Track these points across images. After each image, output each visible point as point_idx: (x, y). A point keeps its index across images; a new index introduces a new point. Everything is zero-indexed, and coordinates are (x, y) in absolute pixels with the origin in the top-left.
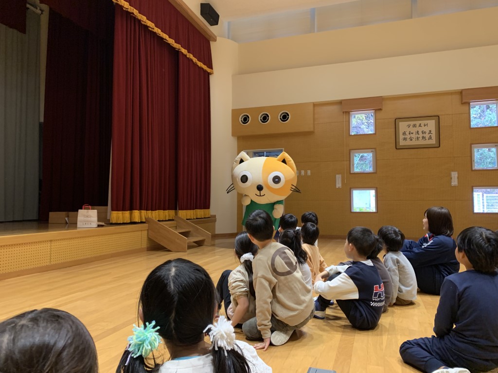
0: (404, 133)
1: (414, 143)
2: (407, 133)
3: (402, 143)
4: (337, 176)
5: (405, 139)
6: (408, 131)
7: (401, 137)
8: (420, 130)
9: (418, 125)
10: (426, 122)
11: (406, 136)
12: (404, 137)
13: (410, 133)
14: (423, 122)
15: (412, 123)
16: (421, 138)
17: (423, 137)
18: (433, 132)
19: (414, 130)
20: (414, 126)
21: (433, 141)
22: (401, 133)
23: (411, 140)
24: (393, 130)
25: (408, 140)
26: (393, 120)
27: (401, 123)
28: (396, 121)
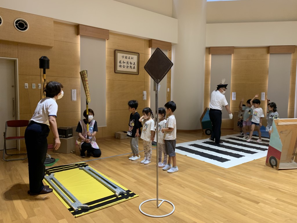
0: (120, 62)
1: (125, 69)
2: (122, 62)
3: (119, 69)
5: (120, 66)
6: (123, 60)
7: (118, 64)
8: (130, 61)
9: (128, 58)
10: (133, 56)
11: (121, 64)
14: (131, 56)
15: (125, 55)
16: (129, 67)
17: (131, 67)
18: (136, 64)
19: (126, 60)
20: (126, 58)
21: (135, 70)
22: (118, 62)
23: (124, 67)
24: (113, 58)
25: (122, 67)
26: (113, 51)
27: (118, 54)
28: (115, 51)
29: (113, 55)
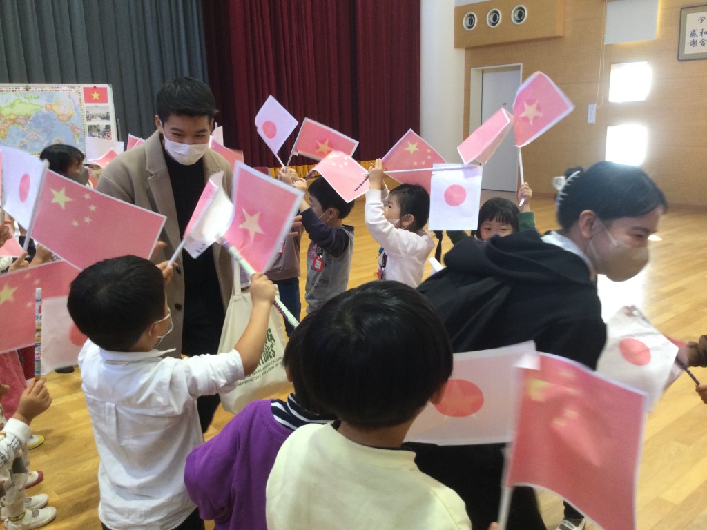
0: (693, 34)
2: (698, 33)
3: (689, 50)
4: (590, 106)
5: (693, 43)
6: (699, 27)
7: (688, 39)
11: (695, 39)
12: (692, 39)
13: (702, 33)
22: (688, 33)
23: (703, 44)
25: (699, 44)
26: (677, 11)
27: (689, 16)
28: (681, 11)
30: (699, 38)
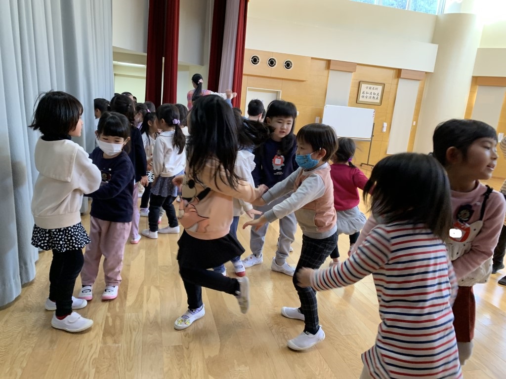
0: (363, 93)
1: (368, 100)
2: (365, 93)
5: (363, 97)
6: (366, 90)
7: (361, 95)
8: (373, 91)
9: (372, 88)
10: (377, 87)
12: (363, 95)
14: (375, 87)
15: (369, 86)
16: (372, 98)
17: (374, 97)
18: (380, 94)
19: (369, 91)
20: (370, 88)
21: (378, 101)
22: (362, 92)
23: (366, 98)
24: (357, 89)
25: (365, 98)
26: (358, 81)
27: (363, 85)
28: (360, 82)
29: (357, 86)
30: (365, 95)
